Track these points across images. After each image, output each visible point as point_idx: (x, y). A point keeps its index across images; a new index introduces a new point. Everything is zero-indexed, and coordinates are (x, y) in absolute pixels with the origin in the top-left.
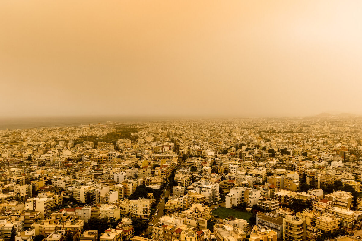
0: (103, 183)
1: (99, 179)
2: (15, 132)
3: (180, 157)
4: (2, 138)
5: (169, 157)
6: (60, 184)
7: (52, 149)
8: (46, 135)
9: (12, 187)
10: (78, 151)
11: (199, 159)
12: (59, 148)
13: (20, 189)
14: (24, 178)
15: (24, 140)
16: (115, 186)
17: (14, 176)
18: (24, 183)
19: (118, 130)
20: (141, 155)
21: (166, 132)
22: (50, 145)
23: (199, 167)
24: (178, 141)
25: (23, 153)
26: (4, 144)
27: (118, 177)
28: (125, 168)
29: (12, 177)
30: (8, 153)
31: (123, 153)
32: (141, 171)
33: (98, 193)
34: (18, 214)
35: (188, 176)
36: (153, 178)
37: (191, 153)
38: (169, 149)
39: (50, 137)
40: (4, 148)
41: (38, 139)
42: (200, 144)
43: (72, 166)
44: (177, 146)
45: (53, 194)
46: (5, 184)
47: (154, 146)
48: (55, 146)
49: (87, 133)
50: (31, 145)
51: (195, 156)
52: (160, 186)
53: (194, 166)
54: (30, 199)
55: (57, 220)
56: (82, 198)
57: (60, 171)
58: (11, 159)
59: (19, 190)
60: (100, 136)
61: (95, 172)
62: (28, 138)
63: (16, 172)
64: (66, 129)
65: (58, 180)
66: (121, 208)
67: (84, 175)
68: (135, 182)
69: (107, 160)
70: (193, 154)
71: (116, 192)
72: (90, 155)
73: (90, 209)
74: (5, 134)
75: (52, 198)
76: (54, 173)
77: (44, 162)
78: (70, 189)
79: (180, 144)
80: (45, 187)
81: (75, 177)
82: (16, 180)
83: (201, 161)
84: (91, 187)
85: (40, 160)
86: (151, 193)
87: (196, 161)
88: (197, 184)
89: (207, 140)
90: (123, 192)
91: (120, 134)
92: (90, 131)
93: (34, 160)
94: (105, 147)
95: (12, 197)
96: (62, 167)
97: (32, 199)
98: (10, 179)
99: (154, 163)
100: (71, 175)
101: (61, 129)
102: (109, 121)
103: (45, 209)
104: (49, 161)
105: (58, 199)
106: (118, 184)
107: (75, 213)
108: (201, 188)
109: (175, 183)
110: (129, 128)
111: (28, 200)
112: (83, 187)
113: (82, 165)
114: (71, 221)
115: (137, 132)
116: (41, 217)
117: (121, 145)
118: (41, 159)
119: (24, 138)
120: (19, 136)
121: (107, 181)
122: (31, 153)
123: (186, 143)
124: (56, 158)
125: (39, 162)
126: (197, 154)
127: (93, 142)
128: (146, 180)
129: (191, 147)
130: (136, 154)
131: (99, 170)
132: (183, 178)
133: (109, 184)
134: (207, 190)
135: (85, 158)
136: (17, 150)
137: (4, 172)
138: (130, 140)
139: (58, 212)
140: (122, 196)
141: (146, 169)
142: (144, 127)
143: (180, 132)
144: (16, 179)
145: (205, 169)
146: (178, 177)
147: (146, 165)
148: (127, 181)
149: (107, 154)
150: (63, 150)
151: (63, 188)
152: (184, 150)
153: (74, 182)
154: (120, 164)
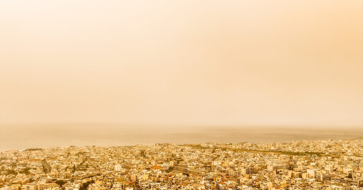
2: (336, 143)
4: (325, 149)
25: (344, 169)
26: (327, 156)
30: (330, 167)
40: (327, 161)
50: (351, 160)
58: (332, 174)
74: (328, 145)
85: (361, 180)
93: (354, 178)
119: (345, 150)
120: (341, 148)
122: (352, 170)
125: (359, 182)
136: (339, 164)
137: (327, 188)
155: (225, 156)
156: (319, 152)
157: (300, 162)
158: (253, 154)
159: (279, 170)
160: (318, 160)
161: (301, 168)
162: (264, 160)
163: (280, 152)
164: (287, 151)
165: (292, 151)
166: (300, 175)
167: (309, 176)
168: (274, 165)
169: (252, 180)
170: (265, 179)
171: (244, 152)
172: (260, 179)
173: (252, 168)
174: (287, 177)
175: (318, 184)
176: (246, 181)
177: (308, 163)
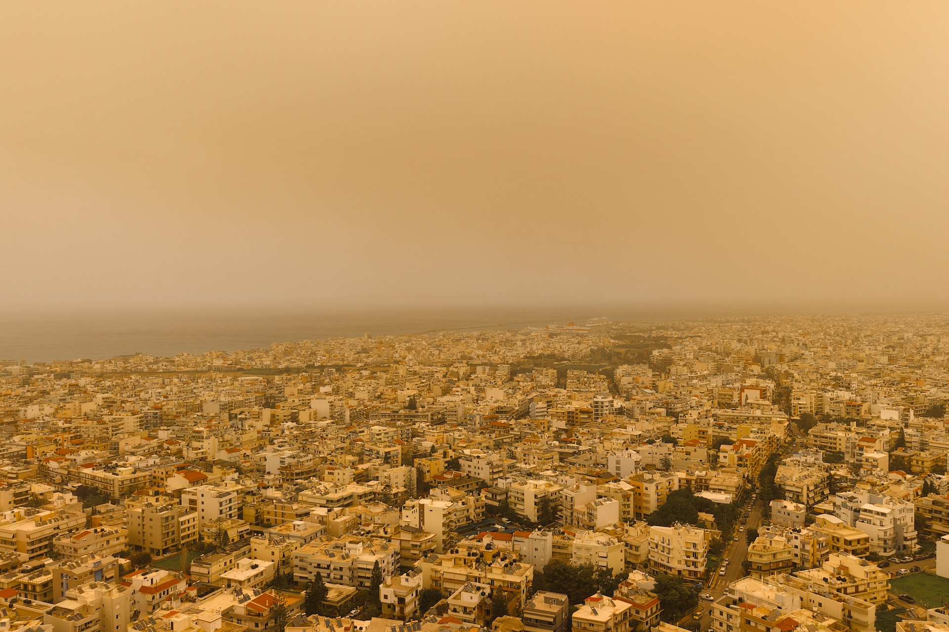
0: (582, 476)
1: (570, 463)
2: (381, 343)
3: (793, 420)
4: (355, 356)
5: (759, 419)
6: (480, 471)
7: (462, 385)
8: (448, 351)
9: (374, 469)
10: (521, 392)
11: (853, 429)
12: (477, 382)
13: (392, 476)
14: (400, 451)
15: (400, 361)
16: (612, 485)
17: (378, 445)
18: (400, 461)
19: (617, 341)
20: (678, 410)
21: (752, 349)
22: (457, 374)
23: (850, 450)
24: (788, 375)
25: (399, 392)
26: (359, 370)
27: (618, 462)
28: (637, 440)
29: (374, 447)
30: (367, 391)
31: (632, 402)
32: (680, 452)
33: (569, 499)
34: (386, 533)
35: (817, 475)
36: (714, 473)
37: (827, 410)
38: (761, 398)
39: (456, 356)
40: (359, 379)
41: (431, 358)
42: (854, 385)
43: (507, 428)
44: (785, 388)
45: (462, 492)
46: (361, 461)
47: (716, 387)
48: (467, 378)
49: (541, 346)
50: (415, 373)
51: (840, 420)
52: (734, 496)
53: (836, 448)
54: (412, 501)
55: (472, 558)
56: (530, 510)
57: (479, 438)
58: (373, 405)
59: (389, 477)
60: (573, 356)
61: (561, 447)
62: (410, 356)
63: (383, 434)
64: (493, 337)
65: (475, 461)
66: (627, 545)
67: (533, 450)
68: (664, 480)
69: (590, 416)
70: (831, 413)
71: (614, 501)
72: (548, 402)
73: (550, 537)
74: (362, 347)
75: (460, 503)
76: (464, 442)
77: (443, 415)
78: (501, 484)
79: (794, 383)
80: (445, 476)
81: (512, 456)
82: (384, 454)
83: (857, 433)
84: (552, 483)
85: (434, 410)
86: (707, 512)
87: (841, 434)
88: (843, 500)
89: (877, 376)
90: (631, 503)
91: (623, 350)
92: (549, 344)
93: (420, 409)
94: (586, 383)
95: (375, 493)
96: (484, 429)
97: (416, 502)
98: (371, 450)
99: (717, 434)
100: (505, 449)
101: (482, 336)
102: (596, 319)
103: (443, 529)
104: (454, 413)
105: (473, 507)
106: (620, 481)
107: (513, 545)
108: (857, 511)
109: (779, 493)
110: (646, 336)
111: (408, 503)
112: (531, 482)
113: (530, 425)
114: (503, 563)
115: (669, 347)
116: (435, 546)
117: (625, 381)
118: (437, 407)
119: (400, 356)
120: (392, 352)
121: (591, 471)
122: (416, 392)
123: (811, 381)
124: (470, 405)
125: (432, 415)
126: (843, 415)
127: (555, 371)
128: (694, 478)
129: (827, 394)
130: (666, 405)
131: (571, 442)
132: (800, 480)
133: (595, 479)
134: (876, 519)
135: (536, 411)
136: (386, 385)
137: (359, 434)
138: (650, 368)
139: (474, 538)
140: (629, 512)
141: (694, 448)
142: (687, 333)
143: (794, 348)
144: (382, 451)
145: (871, 458)
146: (787, 475)
147: (694, 438)
148: (642, 476)
149: (591, 401)
150: (486, 388)
151: (484, 481)
152: (805, 401)
153: (512, 467)
154: (623, 430)
155: (67, 391)
156: (341, 363)
157: (292, 390)
158: (160, 380)
159: (237, 411)
160: (338, 380)
161: (297, 400)
162: (195, 391)
163: (240, 370)
164: (260, 366)
165: (272, 367)
166: (294, 418)
167: (316, 417)
168: (224, 399)
169: (159, 441)
170: (198, 437)
171: (131, 378)
172: (182, 438)
173: (157, 413)
174: (259, 425)
175: (340, 429)
176: (140, 446)
177: (315, 389)
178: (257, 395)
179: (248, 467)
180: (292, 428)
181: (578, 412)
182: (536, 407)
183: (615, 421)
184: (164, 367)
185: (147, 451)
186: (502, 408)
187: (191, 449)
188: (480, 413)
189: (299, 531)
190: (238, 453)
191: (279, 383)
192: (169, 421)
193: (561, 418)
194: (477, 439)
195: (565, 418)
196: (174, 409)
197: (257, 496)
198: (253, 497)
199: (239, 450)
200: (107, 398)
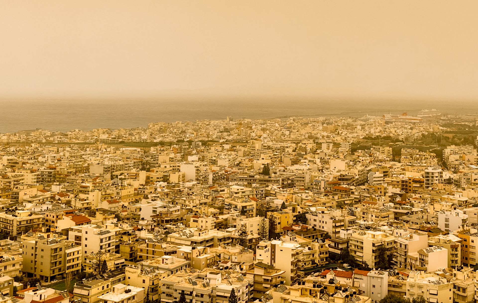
0: (414, 231)
1: (404, 221)
2: (241, 124)
6: (324, 225)
7: (309, 157)
8: (297, 132)
9: (233, 219)
10: (360, 164)
12: (322, 156)
13: (247, 225)
14: (255, 206)
15: (256, 139)
16: (441, 237)
17: (236, 201)
18: (255, 213)
19: (445, 129)
22: (305, 149)
25: (255, 161)
26: (221, 144)
27: (447, 220)
28: (464, 204)
29: (233, 202)
31: (459, 174)
33: (403, 247)
34: (242, 269)
39: (304, 135)
40: (221, 151)
41: (283, 137)
43: (348, 192)
45: (308, 240)
46: (222, 213)
48: (314, 152)
49: (378, 130)
50: (269, 148)
54: (265, 242)
55: (316, 289)
56: (367, 257)
57: (323, 199)
58: (232, 171)
59: (244, 226)
61: (396, 208)
62: (265, 135)
63: (240, 193)
64: (336, 122)
66: (455, 287)
67: (371, 210)
69: (422, 185)
71: (443, 249)
72: (384, 172)
73: (386, 276)
75: (307, 248)
76: (310, 201)
77: (292, 181)
78: (343, 235)
80: (293, 227)
81: (353, 214)
82: (241, 208)
84: (388, 235)
85: (285, 176)
90: (459, 253)
91: (450, 136)
92: (385, 128)
93: (273, 175)
94: (418, 159)
95: (232, 238)
96: (328, 192)
97: (268, 243)
98: (230, 205)
100: (346, 208)
101: (327, 121)
102: (427, 111)
103: (291, 267)
104: (302, 179)
105: (318, 253)
106: (448, 234)
107: (354, 282)
111: (262, 244)
112: (369, 233)
113: (368, 190)
114: (344, 295)
116: (285, 280)
117: (453, 159)
118: (287, 174)
119: (256, 135)
120: (249, 132)
121: (423, 227)
122: (269, 162)
124: (316, 173)
125: (283, 180)
127: (391, 149)
131: (404, 204)
133: (426, 233)
135: (374, 179)
136: (244, 156)
137: (220, 193)
138: (474, 149)
139: (318, 275)
140: (456, 261)
144: (240, 205)
148: (469, 230)
149: (423, 173)
150: (330, 161)
151: (328, 233)
153: (352, 222)
154: (451, 197)
156: (207, 139)
158: (55, 149)
159: (118, 173)
160: (203, 152)
162: (83, 156)
163: (122, 142)
164: (138, 140)
165: (148, 141)
166: (165, 179)
167: (184, 180)
168: (107, 163)
169: (52, 193)
170: (85, 190)
171: (31, 146)
172: (71, 192)
173: (51, 173)
174: (136, 184)
175: (204, 188)
176: (36, 196)
177: (184, 158)
178: (135, 161)
179: (126, 215)
180: (164, 187)
181: (411, 181)
182: (374, 176)
183: (444, 189)
184: (59, 139)
185: (41, 201)
186: (344, 176)
187: (78, 200)
188: (325, 179)
189: (167, 264)
190: (117, 204)
191: (154, 152)
192: (61, 180)
193: (396, 186)
194: (321, 200)
195: (399, 186)
196: (65, 169)
197: (133, 236)
198: (129, 237)
199: (118, 202)
200: (11, 160)
